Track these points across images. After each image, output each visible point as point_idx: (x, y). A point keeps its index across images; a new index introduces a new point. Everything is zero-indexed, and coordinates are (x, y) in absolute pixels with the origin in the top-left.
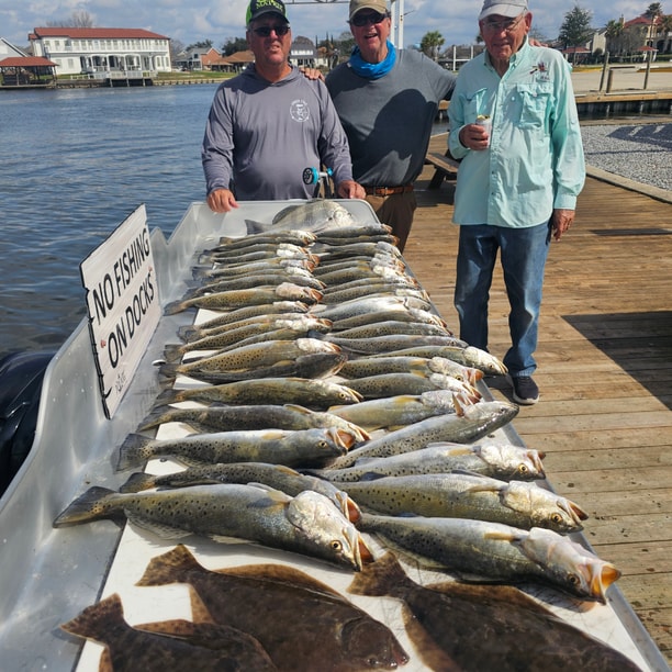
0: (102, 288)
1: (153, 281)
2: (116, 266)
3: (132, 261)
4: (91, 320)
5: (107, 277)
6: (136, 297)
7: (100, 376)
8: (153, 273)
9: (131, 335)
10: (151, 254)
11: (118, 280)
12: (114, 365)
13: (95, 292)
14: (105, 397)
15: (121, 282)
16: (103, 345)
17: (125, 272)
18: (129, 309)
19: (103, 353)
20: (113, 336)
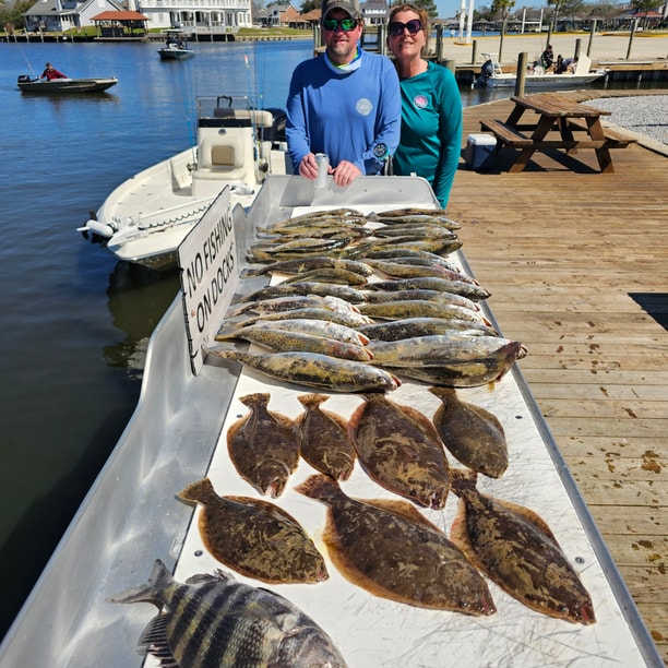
0: (194, 266)
1: (234, 254)
2: (205, 245)
3: (217, 238)
4: (185, 294)
5: (198, 256)
6: (220, 270)
7: (190, 340)
8: (234, 247)
9: (215, 302)
10: (233, 229)
11: (206, 256)
12: (201, 330)
13: (188, 271)
14: (192, 357)
15: (209, 258)
16: (193, 315)
17: (212, 249)
18: (214, 281)
19: (193, 321)
20: (200, 305)
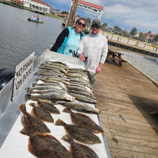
0: (19, 71)
1: (32, 69)
2: (24, 66)
3: (28, 64)
4: (14, 79)
5: (21, 69)
6: (27, 73)
7: (13, 92)
8: (32, 67)
9: (23, 81)
10: (33, 62)
11: (24, 69)
12: (17, 89)
13: (17, 73)
14: (12, 97)
16: (15, 85)
17: (26, 67)
18: (24, 76)
19: (15, 87)
20: (19, 82)
